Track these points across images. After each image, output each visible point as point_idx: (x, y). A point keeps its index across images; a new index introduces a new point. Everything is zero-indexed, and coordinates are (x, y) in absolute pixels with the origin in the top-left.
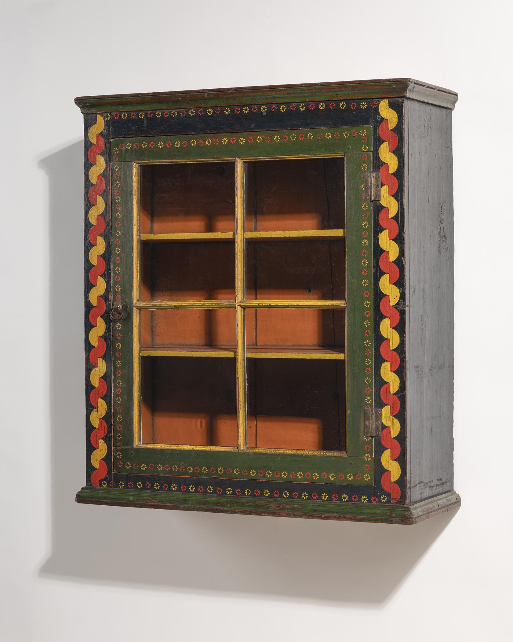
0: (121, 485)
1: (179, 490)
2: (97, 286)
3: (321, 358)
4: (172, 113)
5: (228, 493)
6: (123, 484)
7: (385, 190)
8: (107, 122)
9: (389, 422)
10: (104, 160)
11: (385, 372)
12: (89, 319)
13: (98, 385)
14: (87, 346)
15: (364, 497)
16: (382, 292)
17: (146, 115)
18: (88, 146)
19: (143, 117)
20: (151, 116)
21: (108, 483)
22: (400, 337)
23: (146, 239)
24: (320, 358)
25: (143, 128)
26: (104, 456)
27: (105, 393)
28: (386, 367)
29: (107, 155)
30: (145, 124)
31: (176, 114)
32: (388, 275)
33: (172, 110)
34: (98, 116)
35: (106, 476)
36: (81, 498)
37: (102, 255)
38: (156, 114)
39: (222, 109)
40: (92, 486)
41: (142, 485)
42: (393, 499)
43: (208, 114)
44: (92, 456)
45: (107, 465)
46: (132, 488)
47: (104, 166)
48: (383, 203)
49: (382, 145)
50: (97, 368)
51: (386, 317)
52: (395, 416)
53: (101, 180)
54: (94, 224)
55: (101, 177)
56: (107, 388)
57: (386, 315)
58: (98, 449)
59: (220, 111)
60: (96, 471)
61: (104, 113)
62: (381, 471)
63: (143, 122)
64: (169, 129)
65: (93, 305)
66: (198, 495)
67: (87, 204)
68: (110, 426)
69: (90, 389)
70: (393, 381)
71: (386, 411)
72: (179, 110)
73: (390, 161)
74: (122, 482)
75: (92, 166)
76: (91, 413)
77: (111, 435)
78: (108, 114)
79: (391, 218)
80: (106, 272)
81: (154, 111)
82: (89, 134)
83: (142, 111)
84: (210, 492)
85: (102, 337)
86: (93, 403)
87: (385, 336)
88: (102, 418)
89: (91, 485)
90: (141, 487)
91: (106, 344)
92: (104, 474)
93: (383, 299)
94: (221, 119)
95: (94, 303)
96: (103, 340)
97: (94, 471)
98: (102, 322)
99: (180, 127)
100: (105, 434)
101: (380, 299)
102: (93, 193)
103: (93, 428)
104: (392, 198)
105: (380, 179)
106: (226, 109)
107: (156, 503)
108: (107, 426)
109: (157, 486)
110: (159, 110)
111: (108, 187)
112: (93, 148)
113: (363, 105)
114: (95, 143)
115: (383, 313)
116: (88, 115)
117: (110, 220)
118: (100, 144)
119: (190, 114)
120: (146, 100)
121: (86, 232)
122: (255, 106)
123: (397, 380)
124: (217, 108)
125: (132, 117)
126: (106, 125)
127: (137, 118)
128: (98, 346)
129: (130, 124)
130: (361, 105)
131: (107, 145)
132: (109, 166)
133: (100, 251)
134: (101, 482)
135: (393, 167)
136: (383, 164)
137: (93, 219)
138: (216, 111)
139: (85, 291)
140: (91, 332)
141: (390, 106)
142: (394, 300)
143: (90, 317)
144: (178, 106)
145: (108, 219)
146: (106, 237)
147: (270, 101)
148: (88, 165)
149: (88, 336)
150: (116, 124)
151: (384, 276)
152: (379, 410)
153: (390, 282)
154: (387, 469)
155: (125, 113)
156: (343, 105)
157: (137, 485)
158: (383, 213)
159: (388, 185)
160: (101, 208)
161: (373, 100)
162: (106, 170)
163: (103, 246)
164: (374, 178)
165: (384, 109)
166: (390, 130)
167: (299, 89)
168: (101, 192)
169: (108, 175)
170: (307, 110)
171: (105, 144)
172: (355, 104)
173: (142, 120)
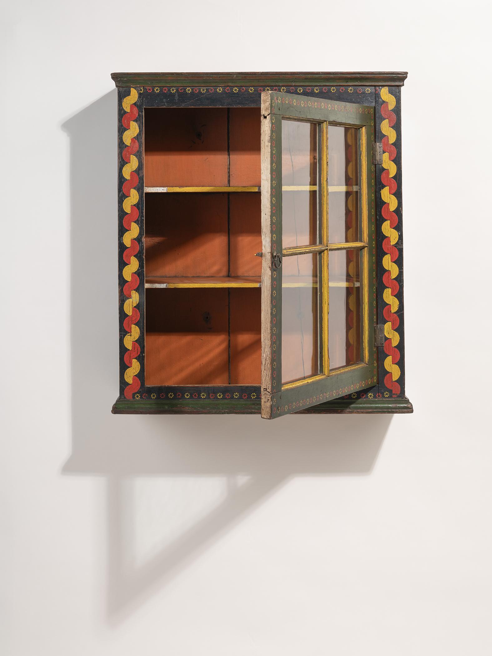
0: (154, 396)
1: (208, 397)
4: (202, 89)
5: (253, 398)
6: (156, 395)
7: (386, 156)
8: (140, 95)
9: (391, 335)
10: (137, 126)
11: (387, 297)
12: (122, 258)
13: (132, 313)
14: (121, 281)
15: (370, 394)
16: (384, 234)
17: (177, 90)
18: (122, 113)
19: (174, 92)
20: (182, 91)
21: (141, 396)
22: (399, 269)
23: (172, 191)
25: (175, 101)
26: (137, 373)
27: (138, 320)
28: (388, 292)
29: (140, 122)
30: (177, 97)
31: (205, 91)
32: (389, 221)
33: (201, 87)
34: (132, 89)
35: (139, 390)
36: (116, 410)
37: (135, 205)
38: (187, 90)
39: (247, 88)
40: (126, 398)
41: (173, 395)
42: (394, 394)
43: (234, 92)
44: (125, 373)
45: (140, 380)
46: (163, 399)
47: (138, 131)
48: (385, 166)
49: (383, 122)
50: (131, 299)
51: (387, 254)
52: (396, 330)
53: (135, 142)
54: (127, 179)
55: (134, 139)
56: (140, 316)
57: (387, 252)
58: (132, 367)
59: (245, 90)
60: (129, 386)
61: (138, 87)
62: (383, 373)
63: (175, 96)
64: (199, 103)
65: (127, 246)
66: (226, 401)
67: (120, 162)
68: (143, 348)
69: (123, 317)
70: (394, 303)
71: (388, 327)
72: (208, 87)
73: (390, 134)
74: (154, 394)
75: (126, 131)
76: (125, 338)
77: (144, 355)
78: (142, 88)
79: (391, 178)
80: (140, 218)
81: (184, 88)
82: (123, 104)
83: (174, 87)
84: (236, 397)
85: (135, 273)
86: (126, 329)
87: (386, 268)
88: (135, 341)
89: (125, 398)
90: (173, 397)
91: (139, 279)
92: (137, 388)
93: (385, 240)
94: (246, 97)
96: (136, 276)
97: (127, 386)
98: (136, 261)
99: (208, 101)
100: (138, 354)
101: (383, 239)
102: (127, 153)
103: (127, 350)
104: (392, 163)
105: (382, 148)
106: (251, 88)
107: (189, 409)
108: (140, 347)
109: (187, 395)
110: (189, 87)
111: (141, 148)
112: (127, 116)
113: (368, 91)
114: (129, 111)
115: (385, 250)
116: (123, 88)
117: (143, 176)
118: (134, 113)
119: (218, 91)
120: (180, 78)
121: (120, 185)
122: (276, 88)
123: (397, 302)
124: (242, 87)
125: (164, 91)
126: (139, 97)
127: (169, 92)
128: (131, 280)
129: (162, 97)
130: (366, 91)
131: (140, 113)
132: (142, 131)
133: (133, 201)
134: (134, 395)
135: (392, 139)
136: (384, 136)
137: (127, 175)
138: (241, 90)
139: (119, 235)
140: (124, 269)
141: (389, 92)
142: (394, 241)
143: (123, 256)
144: (208, 85)
145: (141, 175)
146: (140, 189)
147: (289, 84)
148: (122, 129)
149: (122, 272)
150: (149, 97)
151: (386, 222)
152: (381, 326)
153: (391, 227)
154: (389, 371)
155: (158, 88)
156: (351, 90)
157: (169, 396)
158: (385, 174)
159: (388, 152)
160: (134, 166)
161: (376, 87)
162: (139, 134)
163: (136, 197)
164: (378, 147)
165: (385, 94)
166: (390, 110)
167: (317, 76)
168: (135, 152)
169: (141, 138)
170: (321, 92)
171: (138, 112)
172: (361, 90)
173: (173, 95)
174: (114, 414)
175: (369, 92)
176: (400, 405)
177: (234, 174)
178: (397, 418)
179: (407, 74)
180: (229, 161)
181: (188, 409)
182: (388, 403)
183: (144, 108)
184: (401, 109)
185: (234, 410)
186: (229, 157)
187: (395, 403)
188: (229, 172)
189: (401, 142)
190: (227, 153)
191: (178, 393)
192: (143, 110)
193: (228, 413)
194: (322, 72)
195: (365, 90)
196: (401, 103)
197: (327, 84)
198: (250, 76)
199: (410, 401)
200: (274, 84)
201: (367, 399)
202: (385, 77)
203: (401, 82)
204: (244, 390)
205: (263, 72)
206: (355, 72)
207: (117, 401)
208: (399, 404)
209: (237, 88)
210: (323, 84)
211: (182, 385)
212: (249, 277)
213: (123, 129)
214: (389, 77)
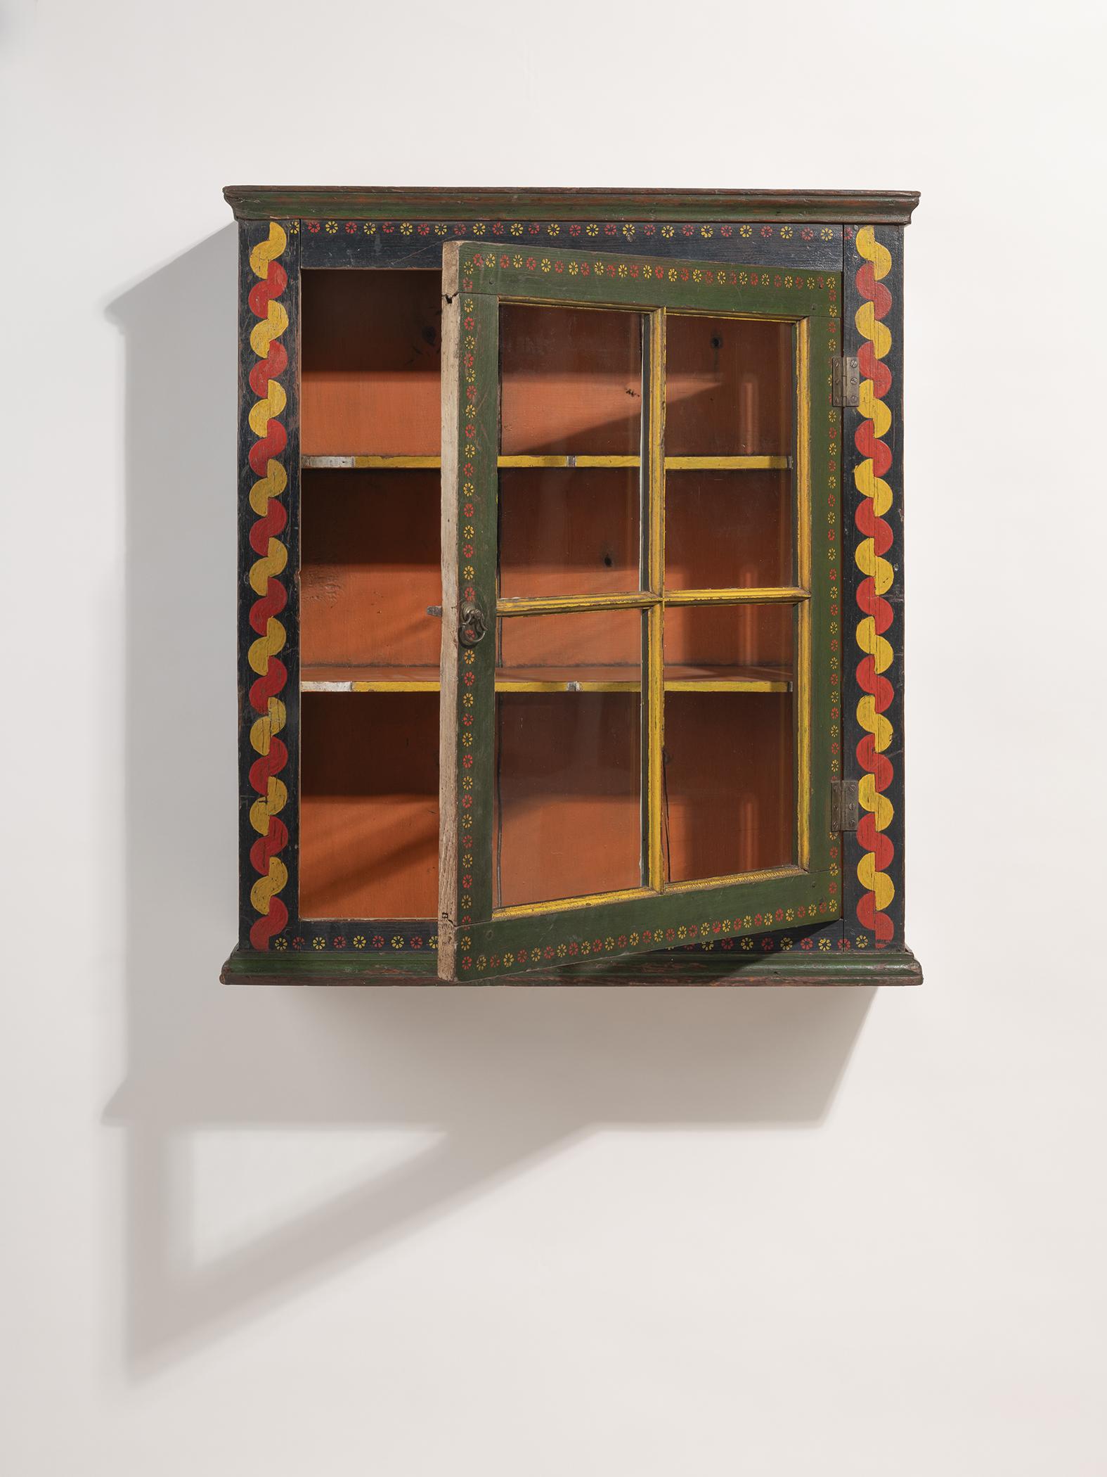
0: (319, 943)
2: (267, 556)
3: (732, 690)
4: (437, 227)
6: (323, 941)
7: (866, 388)
8: (292, 238)
9: (873, 804)
10: (284, 312)
11: (865, 716)
12: (247, 621)
13: (268, 751)
14: (243, 675)
15: (823, 941)
16: (859, 570)
17: (379, 228)
18: (248, 281)
19: (372, 232)
20: (391, 231)
21: (289, 943)
22: (894, 651)
23: (366, 466)
25: (373, 253)
26: (281, 889)
27: (284, 766)
28: (867, 705)
29: (292, 302)
30: (378, 245)
31: (446, 230)
32: (872, 540)
33: (436, 223)
34: (272, 224)
35: (285, 929)
36: (231, 975)
37: (278, 496)
38: (402, 227)
39: (543, 226)
41: (364, 942)
42: (879, 941)
43: (514, 233)
44: (253, 890)
45: (287, 906)
46: (342, 949)
47: (285, 323)
48: (864, 411)
49: (862, 308)
50: (266, 717)
51: (866, 616)
52: (885, 794)
53: (278, 349)
54: (261, 435)
55: (278, 343)
56: (287, 756)
57: (867, 612)
58: (268, 875)
59: (538, 230)
60: (261, 919)
61: (287, 220)
62: (855, 892)
63: (374, 242)
64: (430, 258)
65: (259, 594)
67: (244, 396)
68: (294, 830)
69: (249, 759)
70: (881, 730)
71: (866, 784)
72: (451, 223)
73: (877, 337)
74: (321, 939)
75: (258, 323)
76: (253, 807)
77: (296, 847)
78: (296, 223)
79: (879, 439)
80: (289, 529)
81: (396, 223)
82: (251, 259)
83: (371, 220)
85: (278, 656)
86: (257, 787)
87: (865, 649)
88: (277, 814)
89: (252, 947)
90: (363, 945)
91: (285, 670)
92: (281, 924)
93: (862, 583)
95: (260, 591)
96: (280, 662)
97: (258, 919)
98: (279, 628)
100: (284, 846)
101: (858, 582)
102: (260, 375)
103: (257, 835)
104: (881, 404)
105: (858, 368)
106: (552, 225)
107: (402, 975)
108: (289, 829)
109: (398, 942)
110: (408, 220)
111: (294, 363)
112: (260, 287)
113: (826, 234)
114: (265, 277)
115: (861, 607)
116: (250, 222)
117: (298, 429)
118: (277, 280)
119: (475, 231)
120: (385, 201)
121: (243, 450)
122: (612, 225)
123: (888, 728)
124: (532, 223)
125: (348, 231)
126: (290, 244)
127: (359, 233)
128: (268, 673)
129: (344, 245)
130: (822, 234)
131: (292, 282)
132: (297, 322)
133: (274, 488)
134: (273, 939)
135: (882, 347)
136: (863, 340)
137: (259, 426)
138: (530, 229)
139: (240, 566)
140: (252, 647)
141: (877, 239)
142: (882, 585)
143: (250, 617)
144: (452, 216)
145: (292, 427)
146: (290, 461)
147: (644, 216)
148: (248, 320)
149: (247, 655)
150: (313, 243)
151: (865, 541)
152: (851, 783)
153: (876, 553)
154: (868, 888)
155: (334, 223)
156: (787, 232)
157: (355, 943)
158: (865, 429)
159: (873, 380)
160: (277, 405)
161: (845, 226)
162: (289, 332)
163: (281, 478)
164: (848, 366)
165: (866, 242)
166: (878, 281)
167: (707, 198)
168: (279, 373)
169: (294, 340)
170: (717, 237)
171: (287, 279)
172: (809, 232)
173: (370, 240)
174: (226, 984)
175: (830, 238)
176: (892, 967)
177: (511, 425)
178: (886, 997)
179: (919, 196)
181: (400, 974)
182: (864, 961)
183: (301, 270)
184: (902, 279)
187: (882, 962)
189: (902, 356)
191: (376, 937)
192: (299, 275)
194: (720, 190)
195: (819, 234)
196: (903, 264)
197: (732, 218)
198: (552, 196)
199: (916, 957)
200: (606, 217)
201: (818, 953)
202: (868, 202)
203: (904, 216)
205: (580, 188)
206: (797, 190)
207: (233, 955)
208: (889, 964)
209: (520, 225)
210: (722, 217)
211: (386, 919)
212: (544, 666)
213: (250, 318)
214: (877, 202)
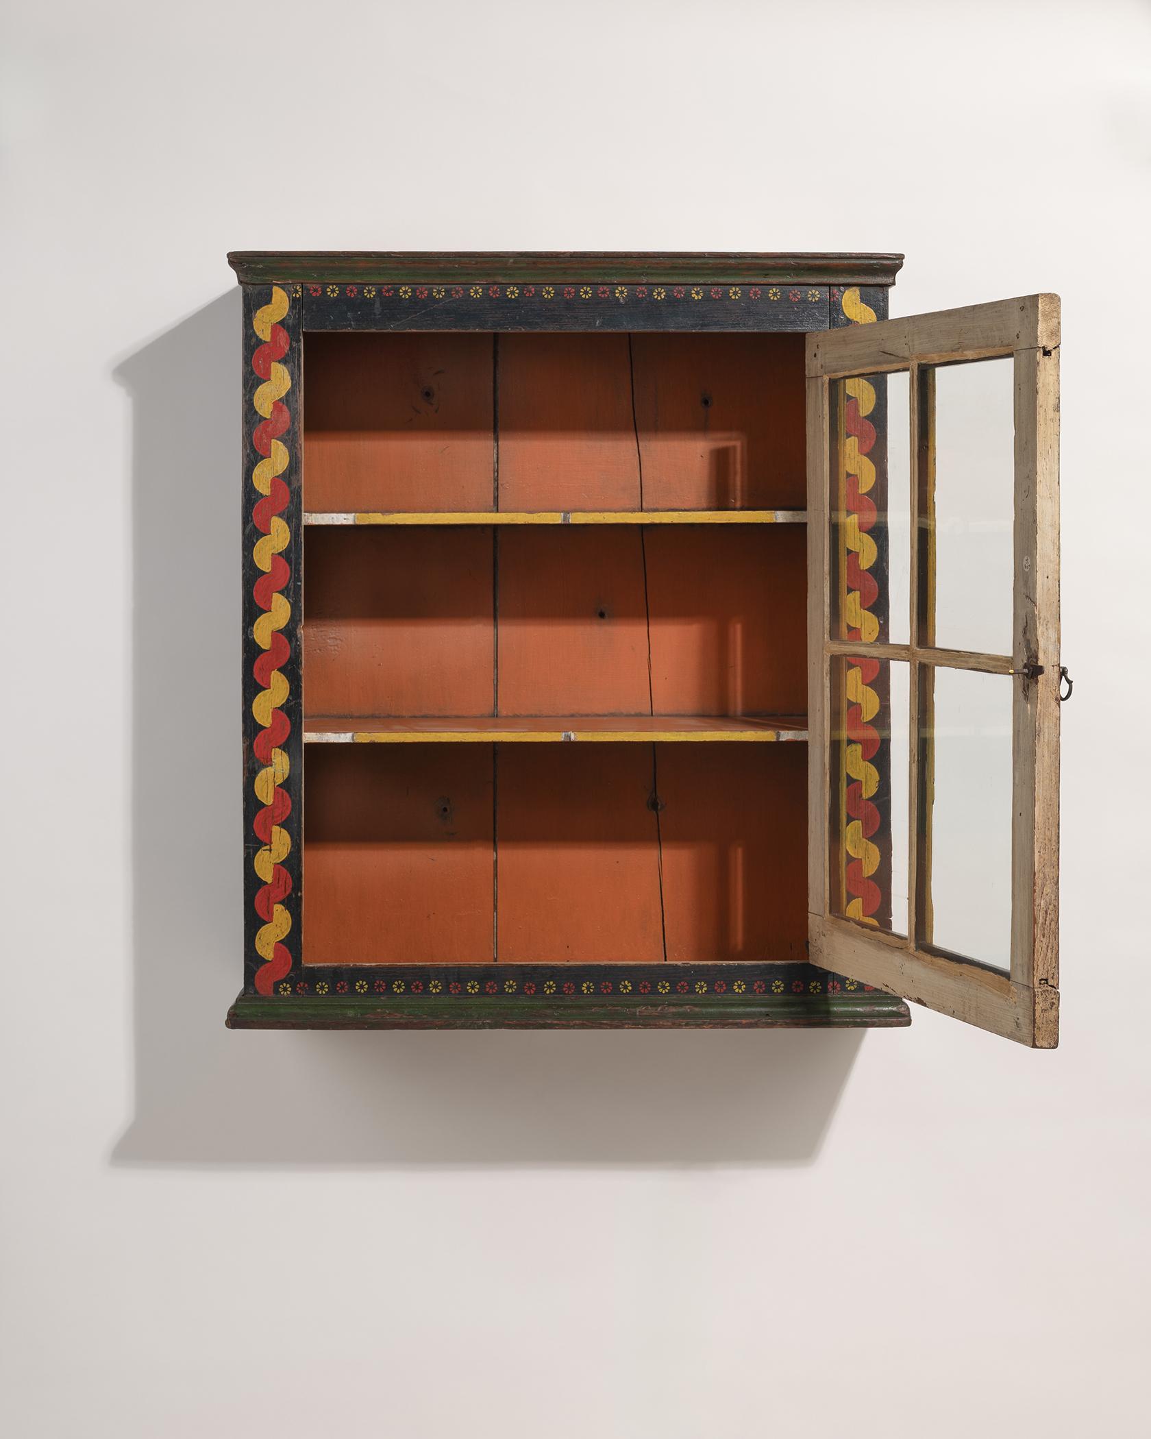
0: (322, 988)
1: (446, 991)
2: (270, 611)
3: (723, 740)
4: (435, 290)
5: (548, 992)
6: (326, 986)
7: (851, 445)
8: (294, 302)
9: (860, 850)
10: (287, 373)
11: (850, 762)
12: (252, 674)
13: (272, 800)
14: (248, 727)
15: (813, 984)
16: (846, 622)
17: (379, 292)
18: (252, 344)
19: (372, 296)
20: (391, 295)
21: (293, 988)
22: (880, 699)
23: (367, 523)
24: (720, 740)
25: (373, 317)
26: (285, 935)
27: (287, 815)
28: (853, 753)
29: (294, 363)
30: (377, 308)
31: (444, 293)
32: (858, 593)
33: (435, 286)
34: (275, 289)
35: (288, 974)
36: (237, 1019)
37: (281, 552)
38: (401, 291)
39: (538, 289)
40: (258, 993)
41: (366, 986)
43: (509, 296)
44: (257, 937)
45: (291, 952)
46: (344, 994)
47: (288, 384)
48: (849, 466)
50: (270, 767)
51: (852, 667)
52: (872, 839)
53: (281, 410)
54: (264, 493)
55: (281, 404)
56: (291, 805)
57: (854, 663)
58: (272, 922)
59: (533, 293)
60: (266, 965)
61: (289, 284)
63: (374, 305)
64: (428, 321)
65: (263, 647)
66: (487, 1000)
67: (248, 456)
68: (297, 879)
69: (253, 808)
70: (867, 777)
71: (853, 830)
72: (449, 286)
73: (862, 396)
74: (324, 984)
75: (261, 384)
76: (257, 855)
77: (299, 894)
78: (298, 287)
79: (864, 494)
80: (292, 584)
81: (396, 287)
82: (254, 322)
83: (371, 284)
84: (510, 991)
85: (281, 708)
86: (261, 836)
87: (851, 698)
88: (281, 862)
89: (256, 992)
90: (365, 990)
91: (289, 721)
92: (285, 969)
93: (849, 634)
94: (536, 308)
95: (264, 645)
96: (284, 714)
97: (262, 965)
98: (283, 681)
99: (450, 317)
100: (287, 893)
102: (264, 434)
103: (261, 883)
104: (866, 459)
106: (547, 288)
107: (404, 1018)
108: (292, 877)
109: (399, 987)
110: (407, 284)
111: (296, 423)
112: (263, 349)
113: (814, 296)
114: (268, 339)
116: (254, 286)
117: (300, 487)
118: (280, 343)
119: (472, 294)
120: (385, 265)
121: (246, 508)
122: (605, 287)
123: (876, 776)
124: (527, 286)
125: (349, 295)
126: (292, 307)
127: (359, 296)
128: (271, 725)
129: (345, 308)
130: (809, 296)
131: (294, 345)
132: (299, 384)
133: (277, 545)
134: (277, 985)
135: (866, 405)
136: (849, 398)
137: (262, 484)
138: (525, 292)
139: (244, 620)
140: (256, 700)
141: (862, 300)
142: (868, 635)
143: (254, 670)
144: (450, 280)
145: (295, 485)
146: (292, 518)
147: (636, 279)
148: (252, 380)
149: (251, 707)
150: (314, 307)
151: (850, 595)
153: (862, 606)
155: (335, 287)
156: (775, 294)
157: (357, 988)
158: (849, 485)
159: (857, 436)
160: (280, 464)
161: (831, 287)
162: (292, 392)
163: (284, 535)
167: (697, 262)
168: (281, 433)
169: (297, 401)
170: (707, 299)
171: (289, 342)
172: (797, 293)
173: (370, 303)
174: (232, 1028)
175: (817, 299)
176: (881, 1008)
177: (507, 483)
178: (875, 1037)
179: (903, 258)
180: (498, 454)
181: (401, 1018)
182: (854, 1003)
183: (303, 332)
185: (505, 1018)
186: (496, 444)
187: (871, 1004)
188: (496, 480)
189: (886, 414)
190: (491, 435)
191: (378, 982)
192: (302, 338)
193: (491, 1027)
194: (709, 253)
195: (807, 295)
197: (721, 280)
198: (545, 260)
200: (599, 280)
201: (808, 996)
202: (853, 264)
203: (888, 277)
204: (529, 974)
205: (574, 252)
206: (785, 253)
207: (238, 1000)
208: (879, 1006)
209: (515, 288)
210: (712, 280)
211: (387, 964)
212: (540, 717)
213: (254, 380)
214: (863, 264)
